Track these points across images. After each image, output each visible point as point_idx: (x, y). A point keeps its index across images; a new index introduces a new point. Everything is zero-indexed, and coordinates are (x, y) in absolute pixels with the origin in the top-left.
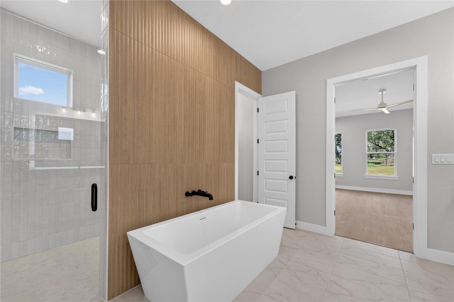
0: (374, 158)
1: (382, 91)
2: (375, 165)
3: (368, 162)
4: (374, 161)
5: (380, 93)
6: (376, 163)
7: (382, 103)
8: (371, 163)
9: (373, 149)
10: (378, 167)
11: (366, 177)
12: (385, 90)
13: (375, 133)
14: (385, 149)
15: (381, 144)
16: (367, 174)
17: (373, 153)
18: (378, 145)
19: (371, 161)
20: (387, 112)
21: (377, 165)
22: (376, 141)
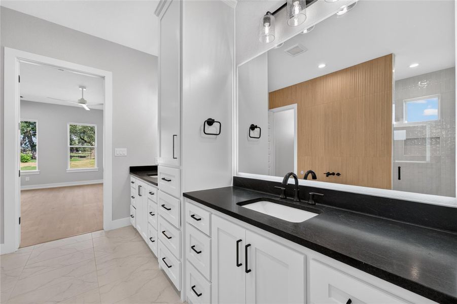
0: (80, 152)
1: (83, 87)
2: (80, 159)
3: (71, 157)
4: (80, 155)
5: (81, 89)
6: (81, 157)
7: (82, 99)
8: (76, 156)
9: (79, 143)
10: (84, 161)
11: (67, 172)
12: (85, 88)
13: (81, 127)
14: (90, 143)
15: (86, 138)
16: (69, 168)
17: (79, 146)
18: (83, 139)
19: (77, 155)
20: (87, 109)
21: (82, 159)
22: (82, 135)
